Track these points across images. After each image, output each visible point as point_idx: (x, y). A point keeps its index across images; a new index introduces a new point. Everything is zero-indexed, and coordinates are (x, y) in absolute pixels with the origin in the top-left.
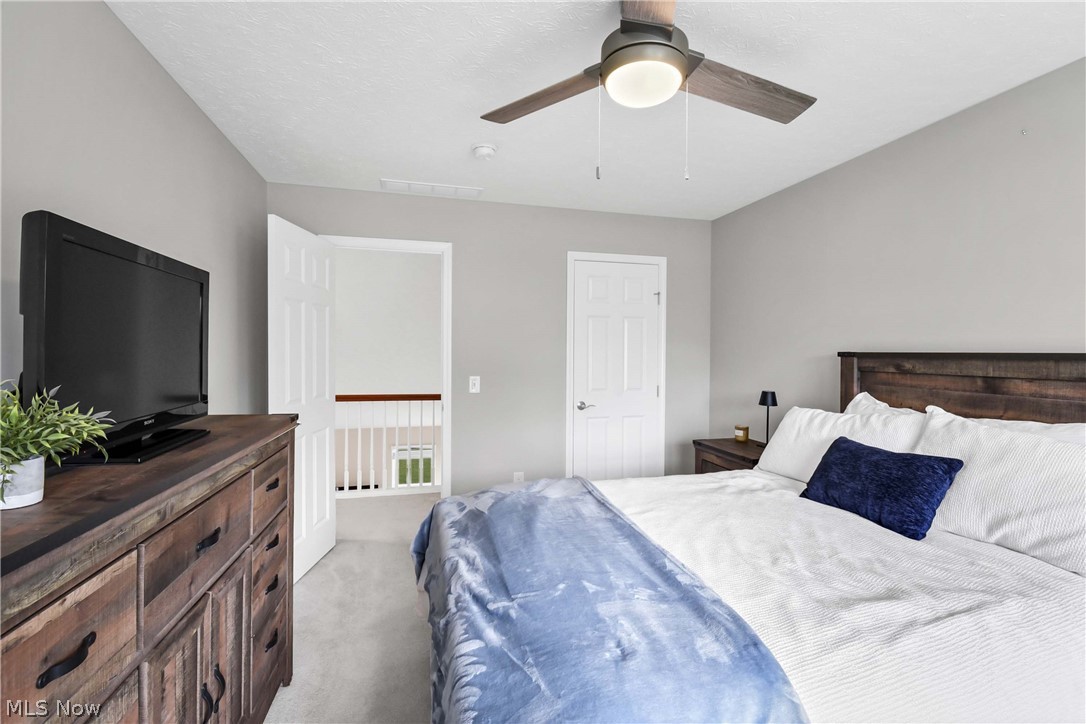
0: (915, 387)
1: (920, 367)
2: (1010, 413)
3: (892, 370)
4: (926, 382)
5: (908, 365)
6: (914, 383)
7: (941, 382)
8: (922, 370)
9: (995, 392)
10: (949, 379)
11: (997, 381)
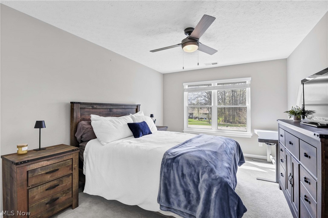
0: (96, 112)
1: (98, 107)
2: (113, 116)
3: (91, 108)
4: (98, 111)
5: (95, 106)
6: (95, 111)
7: (101, 110)
8: (99, 108)
9: (111, 112)
10: (103, 109)
11: (112, 109)
